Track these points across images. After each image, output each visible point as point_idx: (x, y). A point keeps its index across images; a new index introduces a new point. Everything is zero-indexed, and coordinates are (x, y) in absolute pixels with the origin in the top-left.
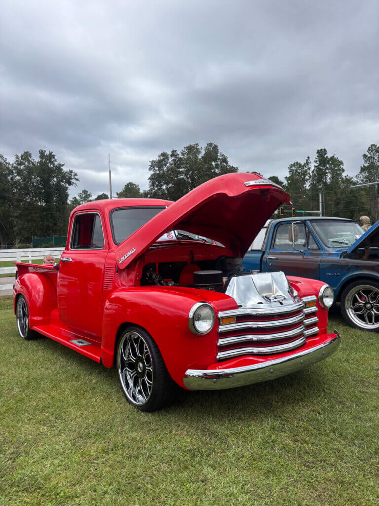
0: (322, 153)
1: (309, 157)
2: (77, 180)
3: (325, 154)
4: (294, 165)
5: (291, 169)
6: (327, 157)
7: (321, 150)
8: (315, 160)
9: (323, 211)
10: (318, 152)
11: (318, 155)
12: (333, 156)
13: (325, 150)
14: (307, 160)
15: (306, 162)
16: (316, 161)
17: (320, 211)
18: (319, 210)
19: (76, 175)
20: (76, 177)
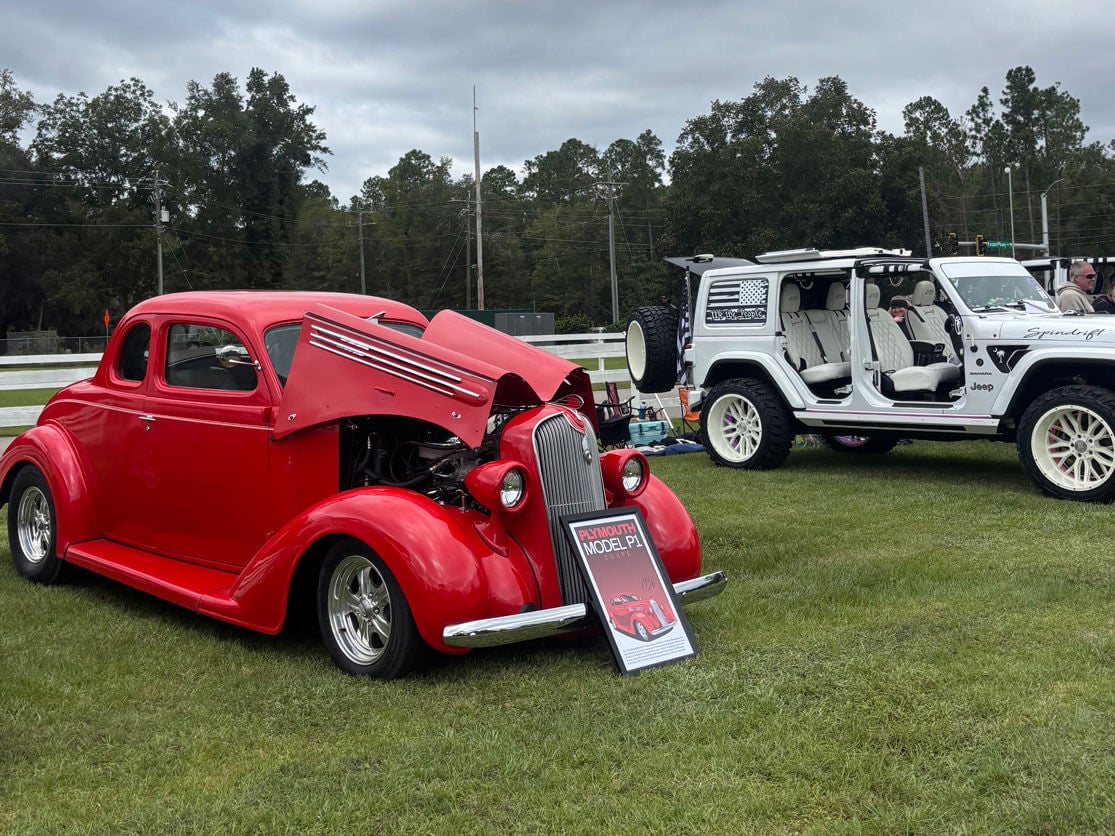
0: (1019, 79)
1: (985, 90)
2: (325, 150)
3: (1032, 81)
4: (919, 106)
5: (911, 119)
6: (1036, 89)
7: (1019, 69)
8: (1004, 97)
9: (1051, 243)
10: (1010, 76)
11: (1008, 84)
12: (1053, 89)
13: (1029, 70)
14: (981, 97)
15: (976, 103)
16: (1004, 102)
17: (1045, 244)
18: (1042, 242)
19: (322, 136)
20: (323, 144)
